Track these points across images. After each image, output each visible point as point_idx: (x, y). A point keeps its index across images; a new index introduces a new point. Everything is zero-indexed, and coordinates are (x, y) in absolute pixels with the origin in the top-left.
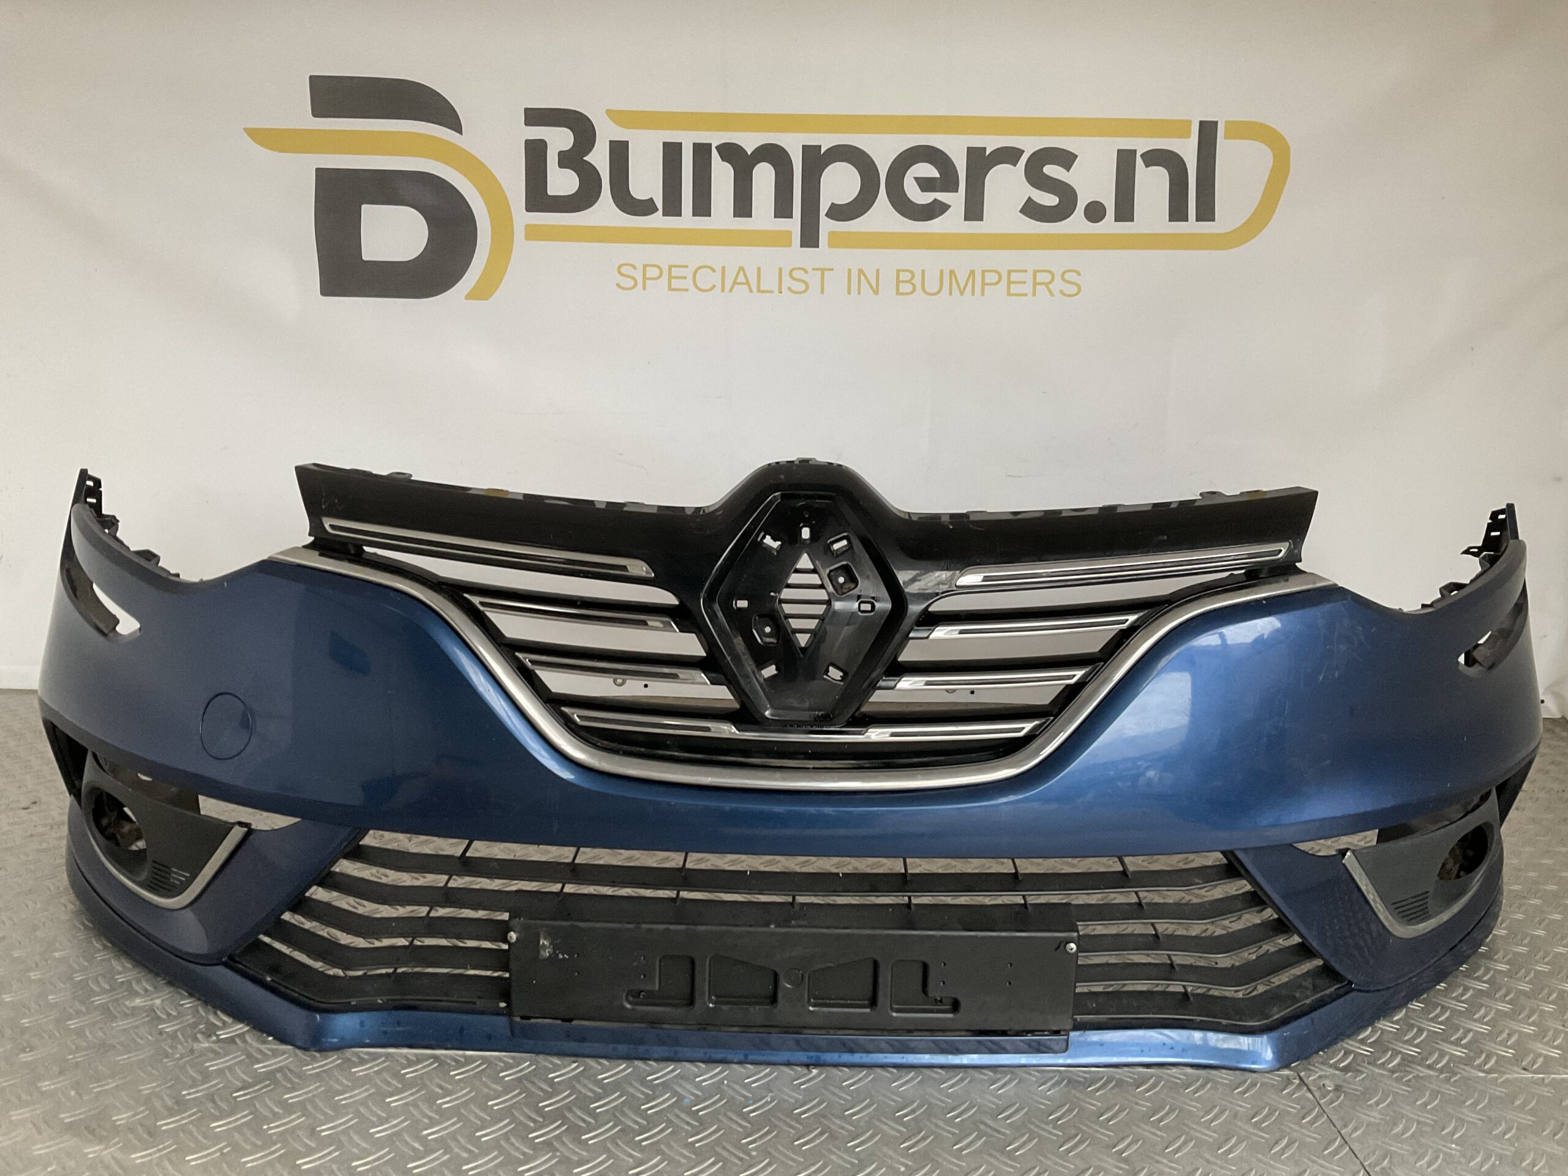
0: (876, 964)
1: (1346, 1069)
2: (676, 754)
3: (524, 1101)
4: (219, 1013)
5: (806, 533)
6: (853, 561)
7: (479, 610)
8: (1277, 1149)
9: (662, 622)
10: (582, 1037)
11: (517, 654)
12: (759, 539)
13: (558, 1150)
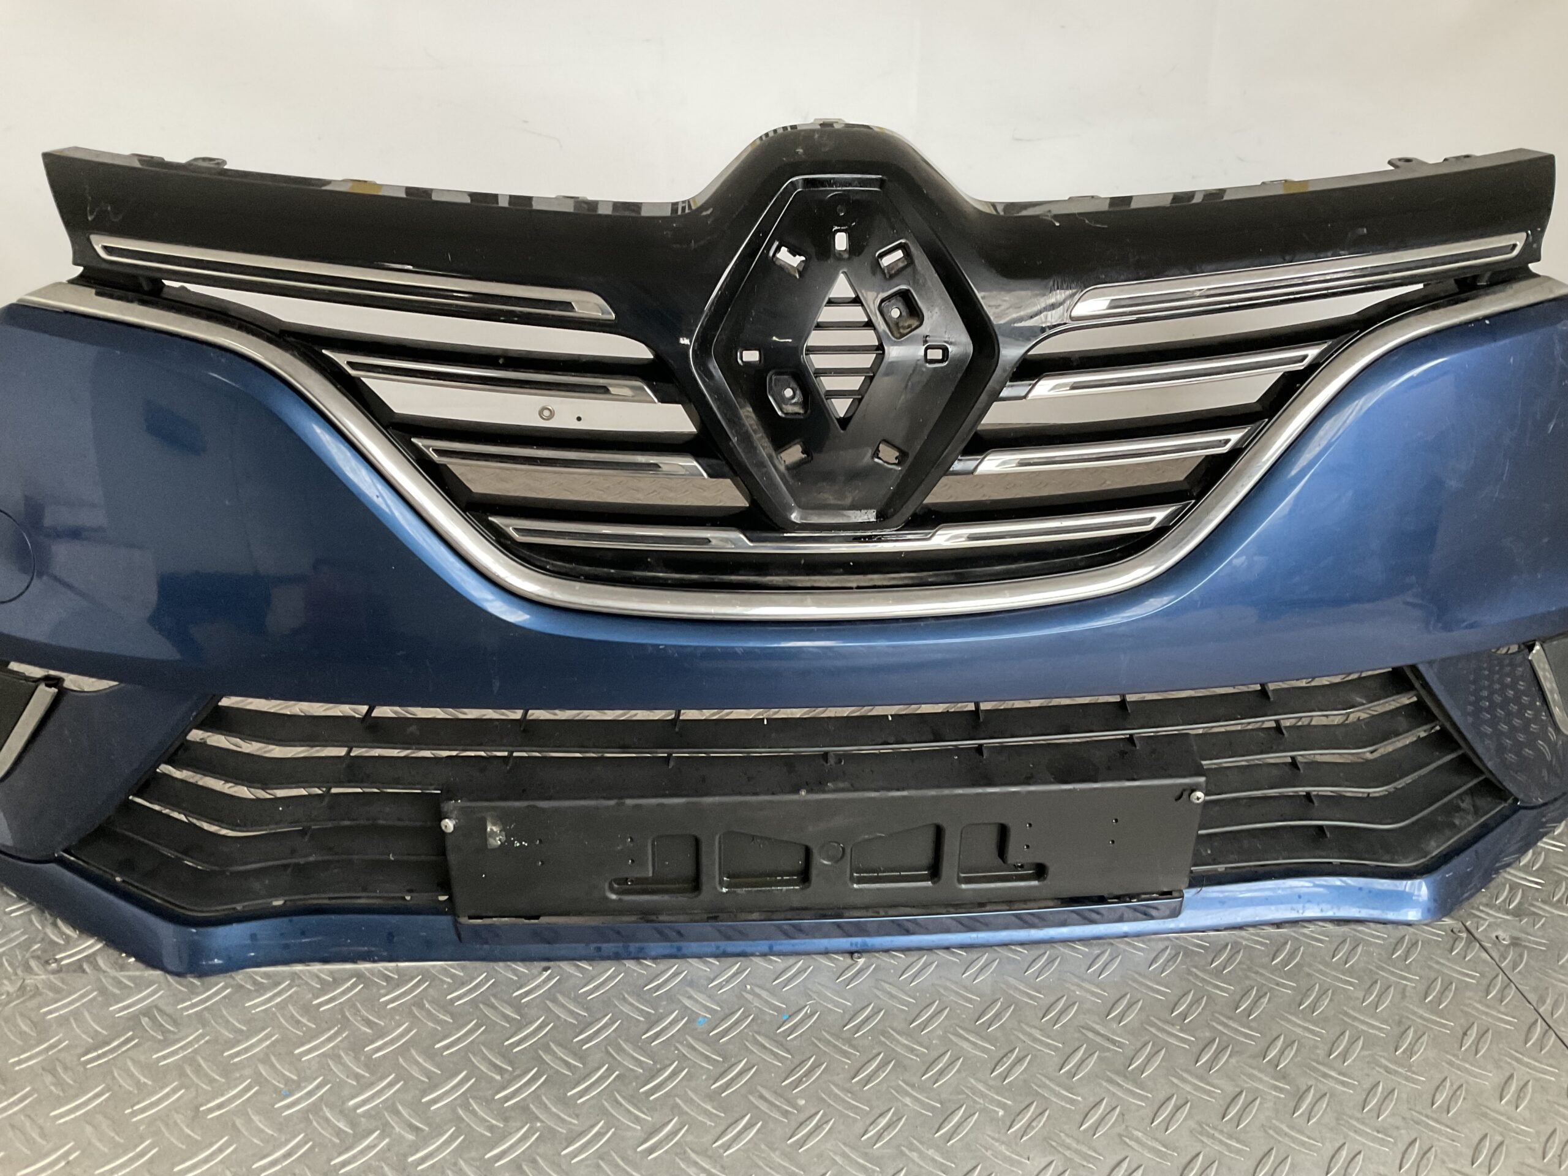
0: (939, 832)
1: (1518, 913)
2: (661, 575)
3: (483, 1038)
4: (60, 922)
5: (841, 242)
6: (915, 282)
7: (349, 375)
8: (1469, 1042)
9: (632, 388)
10: (552, 937)
11: (414, 440)
12: (771, 253)
13: (537, 1119)
